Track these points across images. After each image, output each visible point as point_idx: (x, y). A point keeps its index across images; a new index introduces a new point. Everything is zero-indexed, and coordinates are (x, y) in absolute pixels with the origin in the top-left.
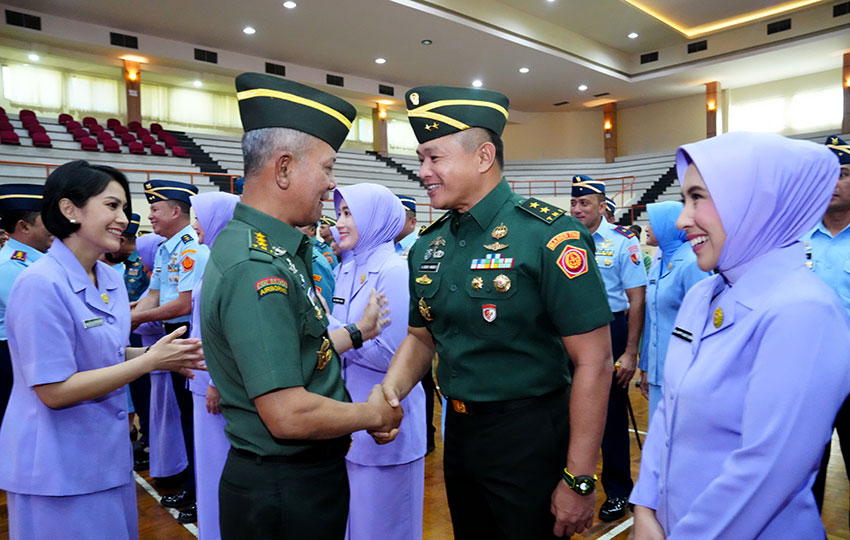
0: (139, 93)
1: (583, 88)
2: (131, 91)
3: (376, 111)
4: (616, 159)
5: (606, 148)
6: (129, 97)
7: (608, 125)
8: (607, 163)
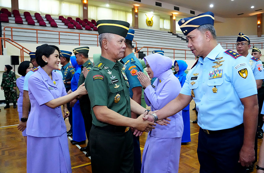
0: (87, 8)
1: (252, 7)
2: (84, 7)
3: (172, 17)
4: (262, 36)
5: (258, 31)
6: (84, 10)
7: (259, 22)
8: (258, 37)
